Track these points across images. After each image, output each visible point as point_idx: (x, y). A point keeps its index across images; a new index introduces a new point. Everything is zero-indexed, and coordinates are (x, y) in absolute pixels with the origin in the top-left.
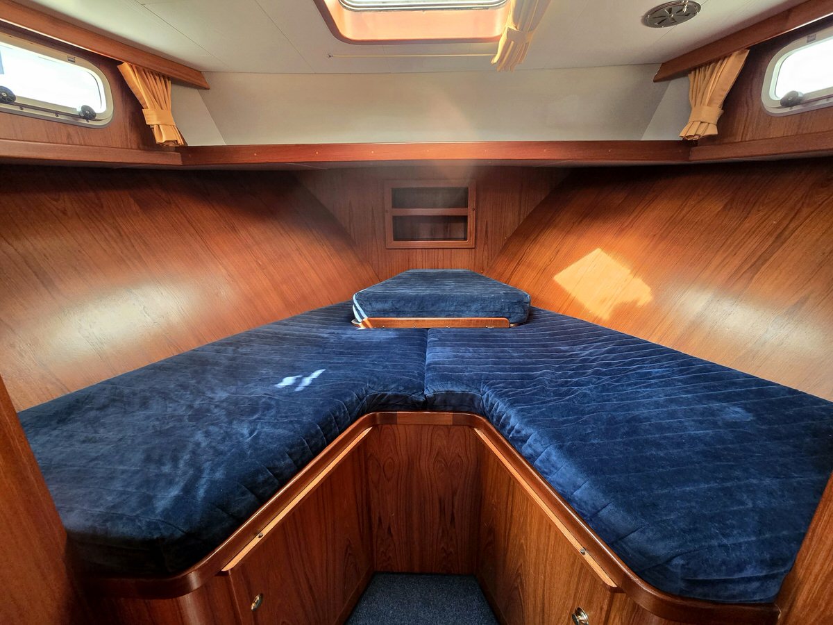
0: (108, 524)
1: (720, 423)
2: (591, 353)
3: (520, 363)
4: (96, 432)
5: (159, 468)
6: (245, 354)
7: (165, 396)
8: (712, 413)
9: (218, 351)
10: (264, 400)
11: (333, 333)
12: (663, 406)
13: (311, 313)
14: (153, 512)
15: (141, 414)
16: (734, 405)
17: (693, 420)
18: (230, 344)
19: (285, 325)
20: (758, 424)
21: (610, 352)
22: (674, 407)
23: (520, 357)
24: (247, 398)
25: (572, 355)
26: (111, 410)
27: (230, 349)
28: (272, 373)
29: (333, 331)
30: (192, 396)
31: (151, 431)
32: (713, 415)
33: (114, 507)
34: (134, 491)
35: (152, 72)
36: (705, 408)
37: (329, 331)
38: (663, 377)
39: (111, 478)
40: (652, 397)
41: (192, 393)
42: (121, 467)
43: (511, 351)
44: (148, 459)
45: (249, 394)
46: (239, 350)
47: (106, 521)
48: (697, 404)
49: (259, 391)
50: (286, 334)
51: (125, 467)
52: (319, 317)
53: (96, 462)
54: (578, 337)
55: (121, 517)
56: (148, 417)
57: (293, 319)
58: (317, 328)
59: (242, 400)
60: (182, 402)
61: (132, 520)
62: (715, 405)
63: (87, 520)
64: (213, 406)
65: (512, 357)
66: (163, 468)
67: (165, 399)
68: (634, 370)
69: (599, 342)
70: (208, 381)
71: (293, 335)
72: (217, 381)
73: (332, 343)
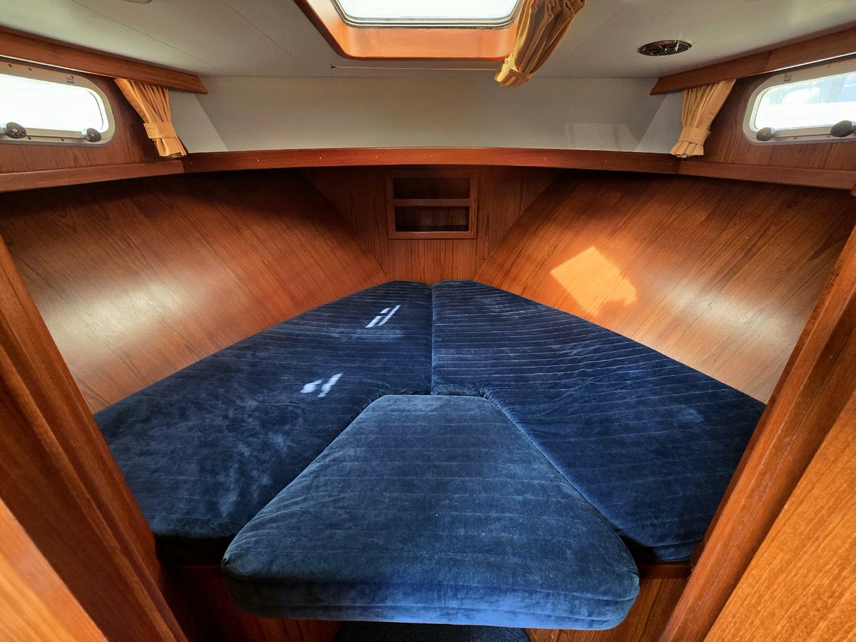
0: (187, 528)
1: (675, 424)
2: (579, 352)
3: (515, 364)
4: (149, 445)
5: (215, 478)
6: (264, 359)
7: (200, 407)
8: (670, 414)
9: (238, 356)
10: (291, 408)
11: (343, 333)
12: (633, 407)
13: (319, 309)
14: (221, 516)
15: (183, 425)
16: (691, 407)
17: (655, 422)
18: (248, 348)
19: (296, 324)
20: (704, 425)
21: (595, 351)
22: (642, 408)
23: (516, 358)
24: (275, 406)
25: (563, 354)
26: (155, 422)
27: (249, 353)
28: (292, 379)
29: (343, 330)
30: (224, 406)
31: (196, 442)
32: (672, 417)
33: (187, 513)
34: (199, 498)
35: (151, 85)
36: (666, 409)
37: (339, 330)
38: (638, 378)
39: (175, 487)
40: (625, 398)
41: (223, 403)
42: (182, 478)
43: (508, 351)
44: (202, 470)
45: (276, 402)
46: (257, 354)
47: (185, 525)
48: (661, 406)
49: (284, 399)
50: (298, 335)
51: (185, 478)
52: (327, 314)
53: (158, 474)
54: (568, 335)
55: (196, 521)
56: (191, 429)
57: (302, 317)
58: (328, 326)
59: (271, 409)
60: (217, 412)
61: (205, 523)
62: (675, 407)
63: (169, 525)
64: (246, 416)
65: (510, 358)
66: (218, 477)
67: (200, 409)
68: (615, 370)
69: (588, 340)
70: (236, 389)
71: (307, 336)
72: (243, 389)
73: (344, 344)
